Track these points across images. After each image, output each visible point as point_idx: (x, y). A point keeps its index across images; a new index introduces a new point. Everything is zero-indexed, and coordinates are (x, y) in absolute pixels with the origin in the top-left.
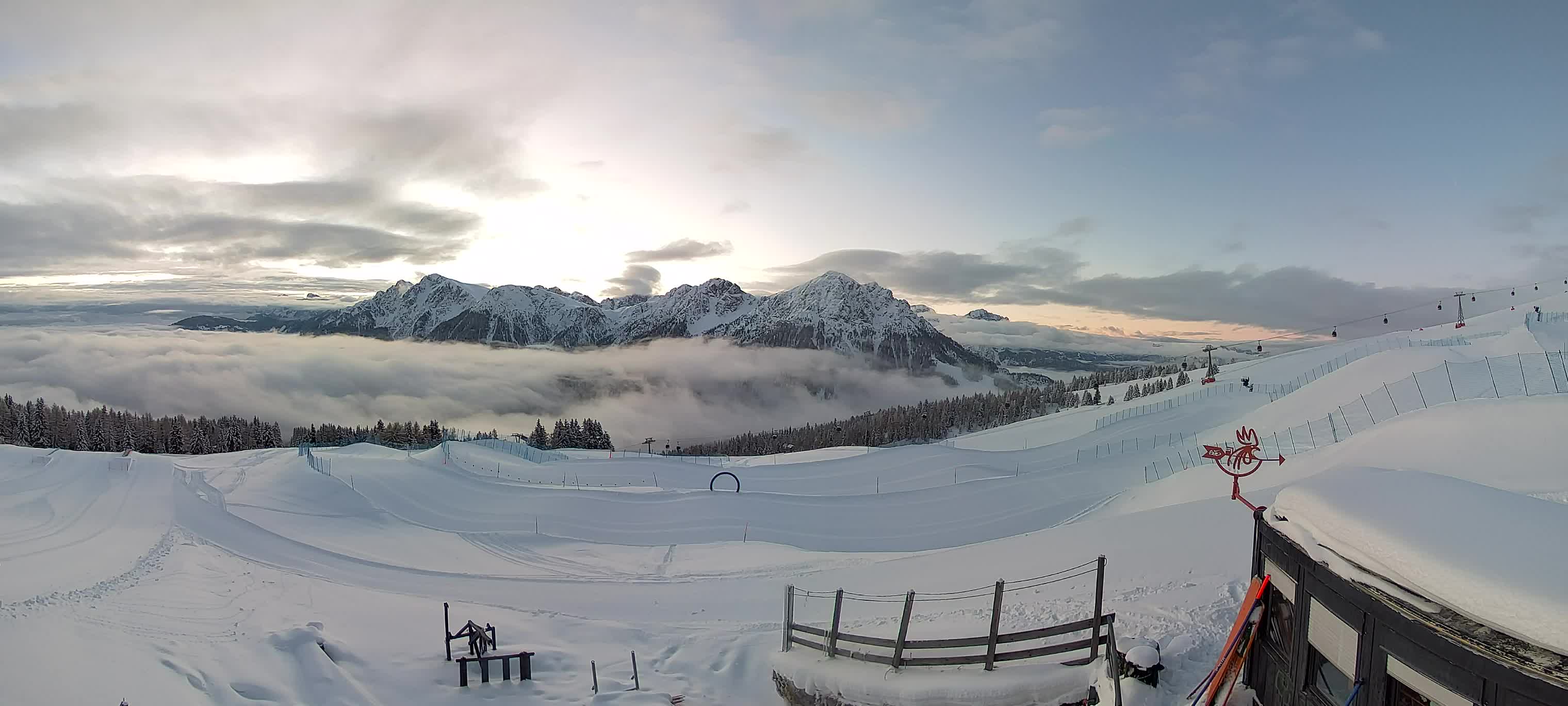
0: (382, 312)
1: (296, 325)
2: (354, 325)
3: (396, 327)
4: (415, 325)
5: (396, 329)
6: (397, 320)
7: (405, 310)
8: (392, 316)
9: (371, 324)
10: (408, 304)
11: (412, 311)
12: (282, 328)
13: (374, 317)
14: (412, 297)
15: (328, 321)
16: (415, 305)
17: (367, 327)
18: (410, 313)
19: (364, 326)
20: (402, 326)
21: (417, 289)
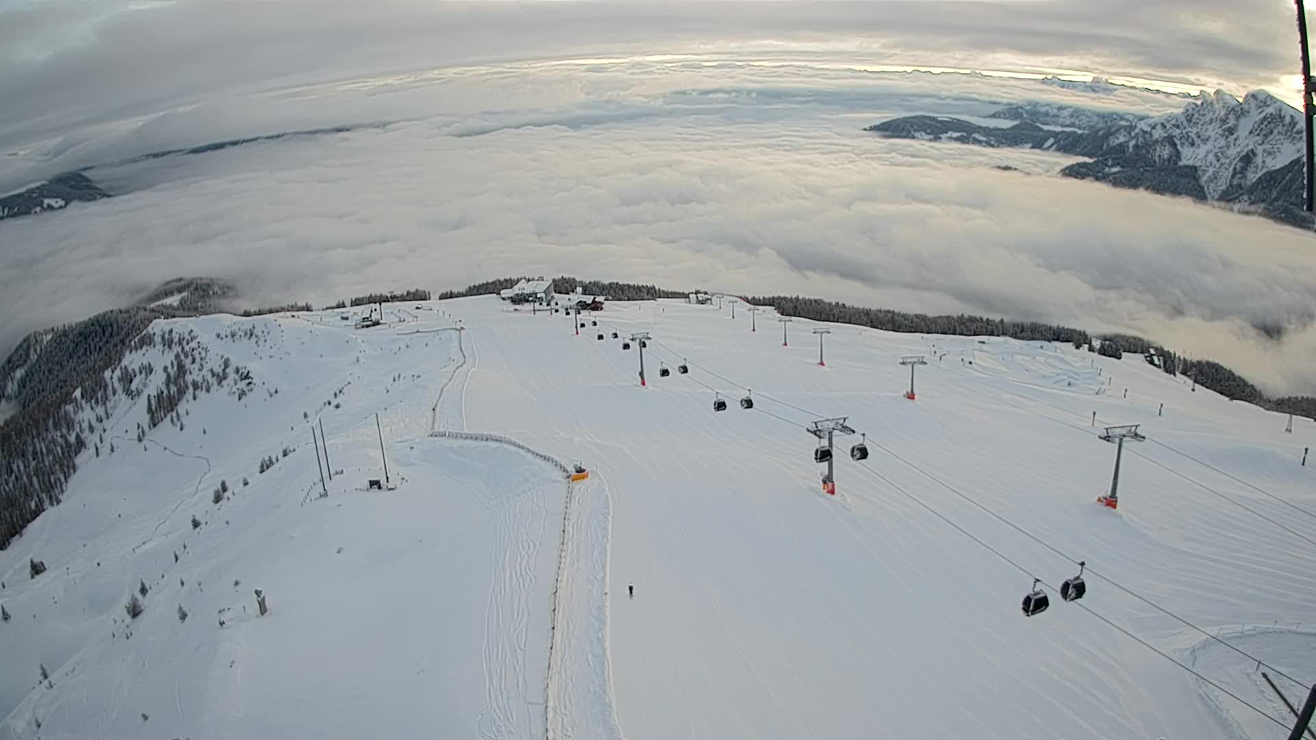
0: (1190, 140)
1: (1070, 139)
2: (1150, 157)
3: (1208, 167)
4: (1235, 169)
5: (1208, 171)
6: (1211, 157)
7: (1222, 142)
8: (1203, 149)
9: (1174, 158)
10: (1226, 133)
11: (1232, 144)
12: (1049, 141)
13: (1179, 147)
14: (1231, 122)
15: (1118, 138)
16: (1235, 136)
17: (1169, 160)
18: (1228, 147)
19: (1164, 160)
20: (1217, 166)
21: (1239, 111)
